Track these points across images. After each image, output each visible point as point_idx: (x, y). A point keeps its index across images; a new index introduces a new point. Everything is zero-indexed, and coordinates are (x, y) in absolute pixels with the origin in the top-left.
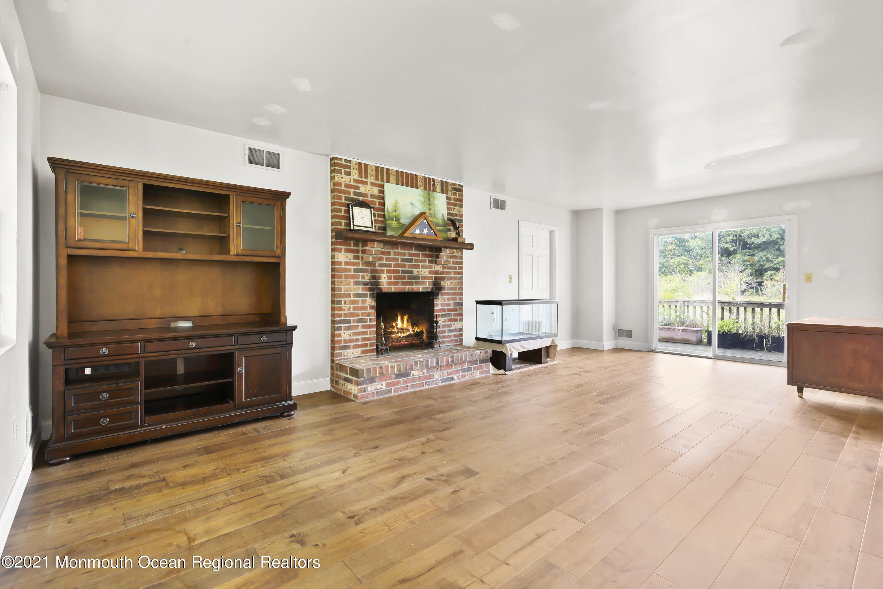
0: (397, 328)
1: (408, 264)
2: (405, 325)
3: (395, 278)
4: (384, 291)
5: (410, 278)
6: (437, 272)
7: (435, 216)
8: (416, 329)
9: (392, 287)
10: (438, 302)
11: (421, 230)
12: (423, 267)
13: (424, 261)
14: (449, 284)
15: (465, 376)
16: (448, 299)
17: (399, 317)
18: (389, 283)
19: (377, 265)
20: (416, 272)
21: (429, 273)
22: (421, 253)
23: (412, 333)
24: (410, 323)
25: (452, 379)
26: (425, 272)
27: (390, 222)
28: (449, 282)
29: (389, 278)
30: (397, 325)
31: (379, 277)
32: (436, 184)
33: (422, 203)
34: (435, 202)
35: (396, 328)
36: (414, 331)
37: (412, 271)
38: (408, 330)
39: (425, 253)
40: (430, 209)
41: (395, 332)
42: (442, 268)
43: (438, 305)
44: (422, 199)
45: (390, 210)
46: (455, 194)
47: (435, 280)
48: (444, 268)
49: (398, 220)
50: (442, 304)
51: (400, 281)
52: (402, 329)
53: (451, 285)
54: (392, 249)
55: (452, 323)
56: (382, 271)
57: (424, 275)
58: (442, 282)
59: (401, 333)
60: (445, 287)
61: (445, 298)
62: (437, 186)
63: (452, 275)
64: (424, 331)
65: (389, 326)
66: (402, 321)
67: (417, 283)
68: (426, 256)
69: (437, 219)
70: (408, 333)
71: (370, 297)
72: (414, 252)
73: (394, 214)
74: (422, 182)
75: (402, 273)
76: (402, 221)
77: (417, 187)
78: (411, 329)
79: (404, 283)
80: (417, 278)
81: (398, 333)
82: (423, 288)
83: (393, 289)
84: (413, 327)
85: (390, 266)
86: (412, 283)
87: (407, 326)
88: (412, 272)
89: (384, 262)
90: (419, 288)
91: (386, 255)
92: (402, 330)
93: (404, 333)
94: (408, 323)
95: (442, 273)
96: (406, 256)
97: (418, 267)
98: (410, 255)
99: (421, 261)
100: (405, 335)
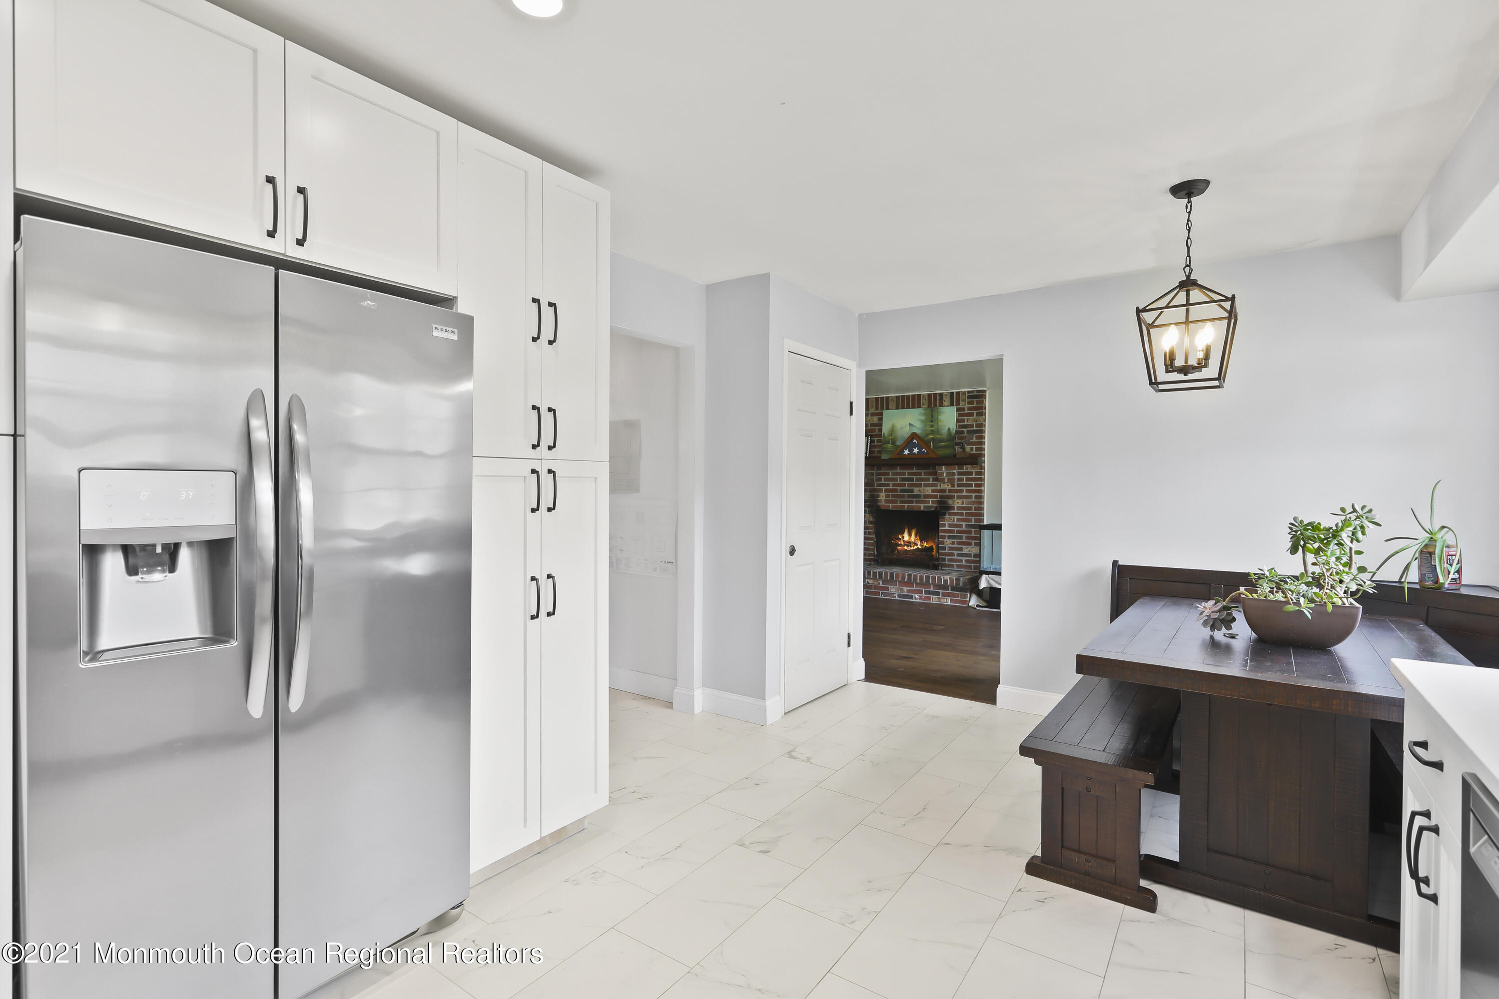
0: (904, 541)
1: (908, 484)
2: (913, 539)
3: (893, 496)
4: (882, 508)
5: (909, 496)
6: (944, 491)
7: (938, 432)
8: (925, 544)
9: (890, 505)
10: (944, 521)
11: (911, 450)
12: (926, 485)
13: (928, 480)
14: (960, 504)
15: (927, 598)
16: (958, 520)
17: (906, 530)
18: (886, 501)
19: (875, 485)
20: (916, 491)
21: (933, 491)
22: (923, 471)
23: (920, 547)
24: (918, 537)
25: (912, 597)
26: (928, 491)
27: (886, 446)
28: (960, 501)
29: (887, 496)
30: (903, 537)
31: (878, 496)
32: (944, 398)
33: (922, 421)
34: (939, 417)
35: (902, 541)
36: (923, 546)
37: (913, 489)
38: (917, 545)
39: (929, 471)
40: (932, 426)
41: (901, 544)
42: (950, 486)
43: (944, 525)
44: (923, 418)
45: (886, 435)
46: (969, 403)
47: (940, 498)
48: (953, 486)
49: (894, 442)
50: (949, 524)
51: (899, 499)
52: (909, 542)
53: (963, 504)
54: (890, 470)
55: (965, 547)
56: (881, 491)
57: (927, 493)
58: (950, 501)
59: (908, 546)
60: (954, 507)
61: (954, 518)
62: (945, 399)
63: (964, 494)
64: (934, 547)
65: (895, 539)
66: (910, 535)
67: (917, 502)
68: (929, 474)
69: (941, 435)
70: (915, 547)
71: (868, 513)
72: (915, 471)
73: (891, 437)
74: (925, 400)
75: (901, 492)
76: (898, 443)
77: (919, 407)
78: (919, 543)
79: (902, 502)
80: (919, 496)
81: (904, 546)
82: (924, 507)
83: (891, 506)
84: (921, 542)
85: (888, 485)
86: (912, 502)
87: (915, 540)
88: (912, 491)
89: (883, 482)
90: (921, 506)
91: (884, 476)
92: (909, 544)
93: (911, 547)
94: (916, 537)
95: (950, 491)
96: (905, 475)
97: (920, 485)
98: (909, 474)
99: (923, 480)
100: (912, 548)
